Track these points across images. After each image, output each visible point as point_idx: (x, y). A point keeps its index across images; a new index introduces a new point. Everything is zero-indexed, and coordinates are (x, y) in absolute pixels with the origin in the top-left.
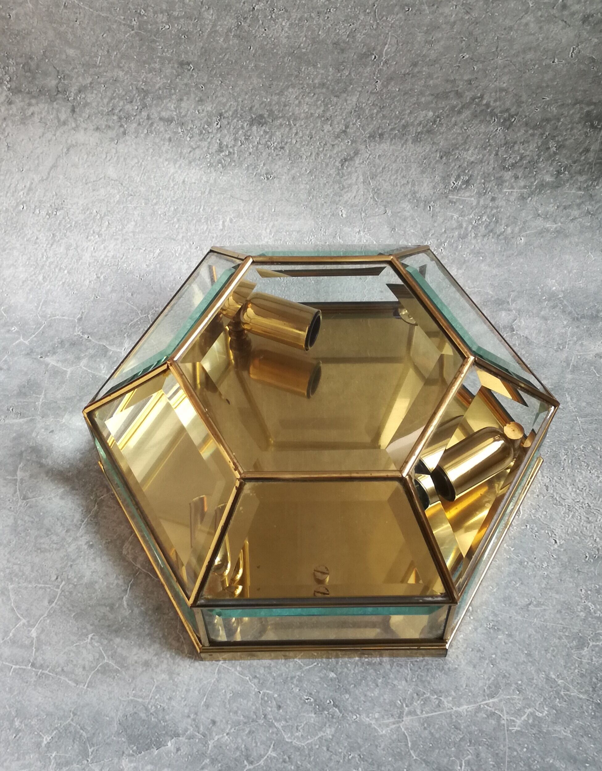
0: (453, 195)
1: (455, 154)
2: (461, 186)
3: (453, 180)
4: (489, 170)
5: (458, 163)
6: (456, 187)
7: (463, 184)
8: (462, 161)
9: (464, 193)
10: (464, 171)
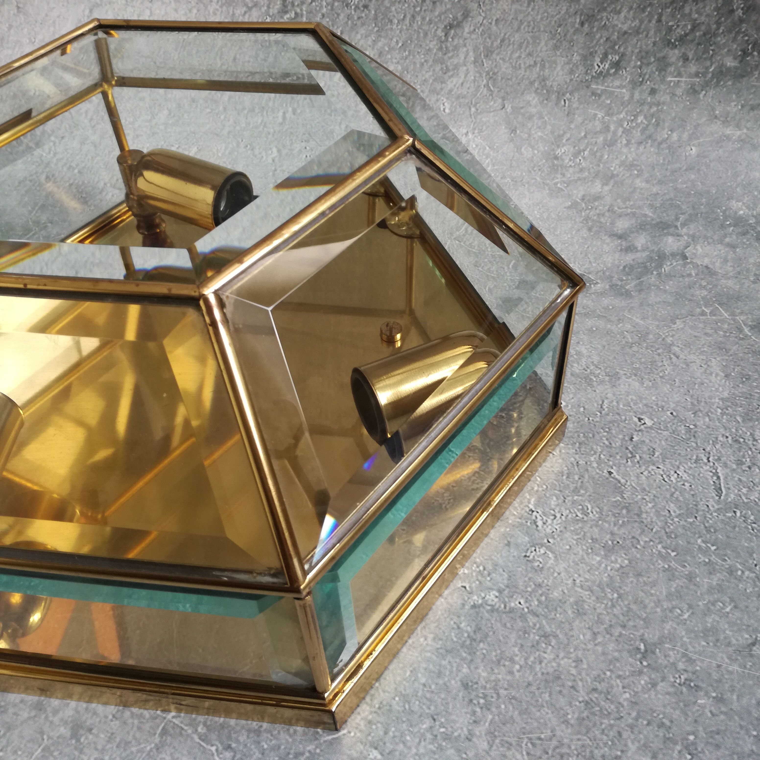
0: (597, 84)
1: (602, 18)
2: (608, 70)
3: (598, 60)
4: (647, 45)
5: (606, 34)
6: (601, 72)
7: (612, 68)
8: (611, 30)
9: (612, 81)
10: (613, 47)
